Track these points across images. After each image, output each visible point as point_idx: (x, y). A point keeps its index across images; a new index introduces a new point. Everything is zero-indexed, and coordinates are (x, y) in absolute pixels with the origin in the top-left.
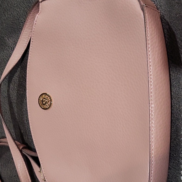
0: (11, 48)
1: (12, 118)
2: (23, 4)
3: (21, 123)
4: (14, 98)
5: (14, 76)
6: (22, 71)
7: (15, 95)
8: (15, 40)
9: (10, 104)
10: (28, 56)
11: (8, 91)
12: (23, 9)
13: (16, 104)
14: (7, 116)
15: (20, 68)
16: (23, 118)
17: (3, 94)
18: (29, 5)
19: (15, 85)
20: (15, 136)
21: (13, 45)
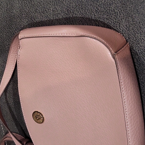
0: (2, 65)
1: (13, 119)
2: (4, 29)
3: (21, 122)
4: (11, 104)
5: (9, 88)
6: (14, 84)
7: (12, 102)
8: (4, 59)
9: (10, 108)
10: (17, 73)
11: (6, 98)
12: (5, 34)
13: (14, 109)
14: (9, 116)
15: (13, 82)
16: (22, 119)
17: (2, 101)
18: (10, 31)
19: (11, 94)
20: (18, 131)
21: (2, 63)
